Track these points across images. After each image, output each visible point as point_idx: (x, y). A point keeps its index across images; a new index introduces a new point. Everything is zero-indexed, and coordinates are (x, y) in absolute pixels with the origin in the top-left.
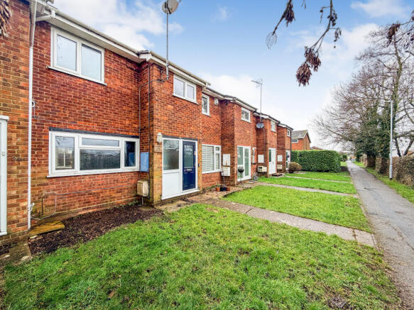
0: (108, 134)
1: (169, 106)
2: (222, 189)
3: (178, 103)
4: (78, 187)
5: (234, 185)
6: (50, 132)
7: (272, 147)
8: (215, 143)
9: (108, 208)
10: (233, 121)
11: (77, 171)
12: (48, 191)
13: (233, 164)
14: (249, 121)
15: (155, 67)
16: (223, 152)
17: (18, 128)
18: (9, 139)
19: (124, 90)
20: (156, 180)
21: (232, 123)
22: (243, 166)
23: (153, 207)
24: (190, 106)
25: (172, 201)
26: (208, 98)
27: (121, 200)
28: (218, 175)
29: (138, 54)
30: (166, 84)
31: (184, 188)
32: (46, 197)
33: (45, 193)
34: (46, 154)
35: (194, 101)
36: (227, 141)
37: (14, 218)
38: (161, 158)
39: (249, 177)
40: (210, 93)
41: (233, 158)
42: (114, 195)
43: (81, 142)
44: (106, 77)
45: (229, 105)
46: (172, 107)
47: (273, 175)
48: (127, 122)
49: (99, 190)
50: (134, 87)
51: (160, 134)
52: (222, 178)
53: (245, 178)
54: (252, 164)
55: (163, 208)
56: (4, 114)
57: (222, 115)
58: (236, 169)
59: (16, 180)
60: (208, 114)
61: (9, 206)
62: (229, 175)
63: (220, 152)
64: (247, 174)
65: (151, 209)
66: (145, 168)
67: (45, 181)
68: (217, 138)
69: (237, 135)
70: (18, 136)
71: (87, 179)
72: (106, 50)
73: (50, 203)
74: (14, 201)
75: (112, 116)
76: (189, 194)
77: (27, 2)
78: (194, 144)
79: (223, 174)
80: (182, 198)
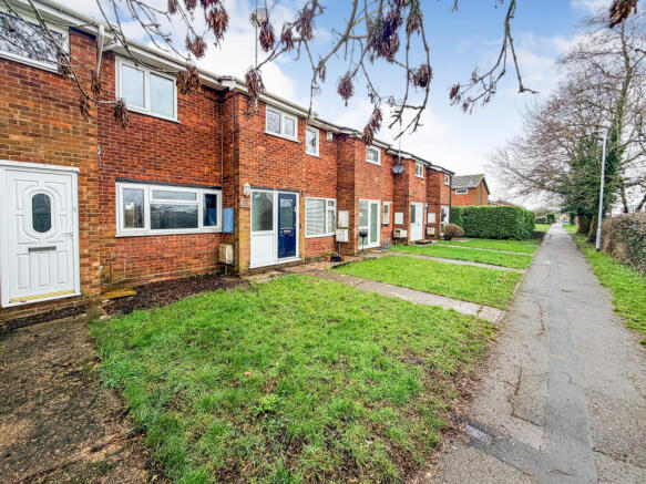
0: (183, 185)
1: (260, 147)
2: (334, 259)
3: (271, 142)
4: (149, 250)
5: (352, 255)
6: (117, 184)
7: (418, 200)
8: (327, 195)
9: (184, 276)
10: (352, 165)
11: (147, 230)
12: (117, 252)
13: (352, 226)
14: (379, 164)
15: (241, 98)
16: (339, 208)
17: (88, 180)
18: (80, 193)
19: (202, 127)
20: (242, 244)
22: (368, 228)
23: (238, 277)
24: (289, 146)
25: (263, 270)
26: (318, 131)
27: (199, 268)
28: (331, 241)
29: (220, 80)
30: (256, 119)
31: (280, 256)
32: (114, 259)
33: (113, 255)
34: (113, 209)
35: (295, 139)
36: (345, 193)
37: (87, 278)
38: (249, 216)
39: (377, 244)
40: (319, 124)
41: (352, 217)
42: (190, 261)
43: (151, 195)
44: (179, 112)
45: (348, 141)
46: (264, 149)
47: (418, 243)
48: (206, 169)
49: (174, 254)
50: (214, 124)
51: (247, 184)
52: (337, 245)
53: (370, 245)
54: (382, 225)
55: (250, 278)
56: (75, 166)
57: (339, 155)
58: (356, 232)
59: (88, 238)
60: (317, 154)
61: (82, 265)
62: (346, 240)
63: (334, 208)
64: (374, 240)
65: (236, 280)
66: (229, 229)
67: (113, 241)
68: (331, 188)
69: (358, 184)
70: (88, 189)
71: (159, 240)
72: (177, 76)
73: (119, 266)
74: (86, 260)
75: (187, 161)
76: (288, 264)
77: (93, 37)
78: (294, 197)
79: (338, 239)
80: (277, 268)
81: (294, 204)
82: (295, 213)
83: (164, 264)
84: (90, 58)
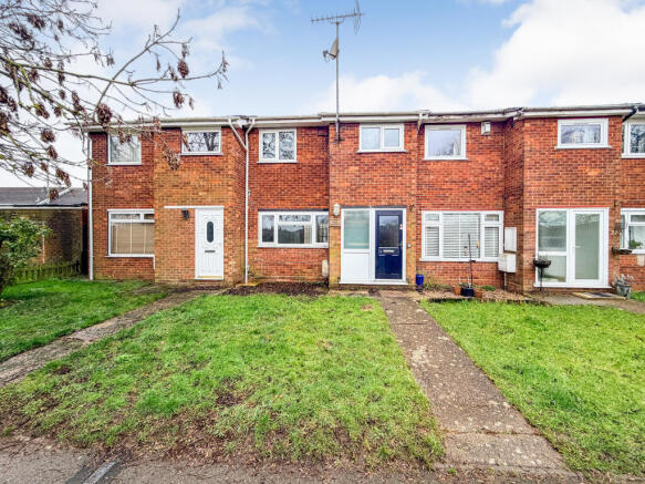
0: (300, 210)
1: (352, 168)
3: (366, 160)
6: (259, 213)
8: (484, 207)
10: (520, 160)
11: (276, 244)
12: (257, 258)
13: (520, 249)
16: (506, 224)
17: (228, 213)
19: (315, 161)
20: (331, 259)
22: (567, 254)
23: (328, 288)
24: (390, 159)
25: (355, 288)
30: (347, 142)
31: (379, 276)
32: (256, 262)
34: (256, 229)
35: (400, 148)
36: (512, 201)
37: (228, 271)
38: (340, 234)
39: (598, 283)
41: (520, 236)
42: (305, 270)
43: (278, 219)
44: (298, 154)
45: (517, 126)
46: (357, 168)
48: (318, 195)
49: (292, 263)
51: (337, 205)
53: (576, 282)
59: (228, 247)
60: (463, 157)
62: (513, 269)
63: (500, 224)
65: (326, 291)
67: (256, 250)
68: (491, 197)
70: (228, 218)
71: (283, 252)
72: (298, 128)
73: (259, 267)
74: (227, 260)
75: (303, 191)
76: (388, 286)
78: (399, 214)
80: (372, 290)
81: (401, 221)
82: (401, 232)
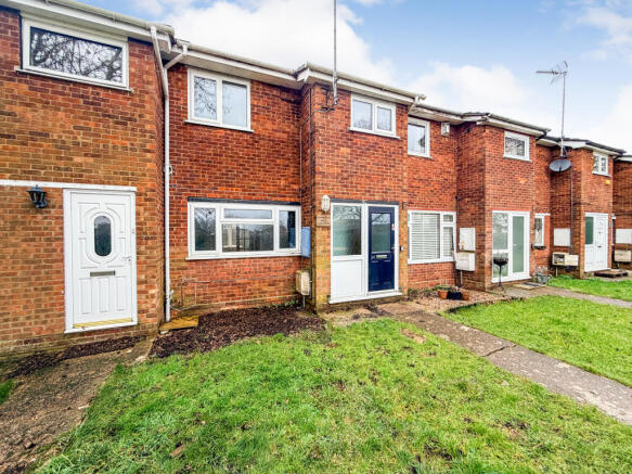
0: (256, 202)
1: (343, 149)
2: (452, 296)
3: (359, 141)
4: (221, 274)
5: (482, 290)
6: (189, 204)
7: (598, 210)
8: (444, 208)
9: (257, 306)
10: (482, 164)
11: (218, 253)
12: (188, 277)
13: (480, 249)
14: (527, 157)
15: (317, 89)
16: (460, 224)
17: (146, 200)
18: (138, 214)
19: (278, 134)
20: (319, 272)
21: (480, 167)
22: (509, 252)
23: (315, 313)
24: (383, 144)
25: (348, 306)
26: (427, 124)
27: (274, 297)
28: (448, 268)
29: (295, 75)
30: (337, 114)
31: (371, 288)
32: (185, 284)
33: (184, 279)
34: (185, 230)
35: (393, 134)
36: (469, 203)
37: (144, 307)
38: (329, 237)
39: (525, 275)
40: (429, 114)
41: (481, 236)
42: (265, 289)
43: (223, 215)
44: (253, 120)
45: (474, 130)
46: (349, 150)
47: (597, 274)
48: (283, 183)
49: (246, 280)
50: (292, 128)
51: (326, 197)
52: (457, 274)
53: (511, 275)
54: (533, 248)
56: (133, 185)
57: (459, 152)
58: (488, 257)
59: (145, 263)
60: (427, 154)
61: (139, 292)
62: (472, 267)
63: (453, 224)
64: (519, 268)
65: (313, 316)
66: (306, 253)
67: (184, 264)
68: (448, 198)
69: (491, 190)
70: (145, 209)
71: (230, 264)
72: (252, 81)
73: (190, 291)
74: (143, 287)
75: (261, 175)
76: (382, 299)
77: (149, 44)
78: (391, 212)
79: (459, 266)
80: (367, 304)
81: (392, 221)
82: (392, 232)
83: (236, 291)
84: (147, 67)
